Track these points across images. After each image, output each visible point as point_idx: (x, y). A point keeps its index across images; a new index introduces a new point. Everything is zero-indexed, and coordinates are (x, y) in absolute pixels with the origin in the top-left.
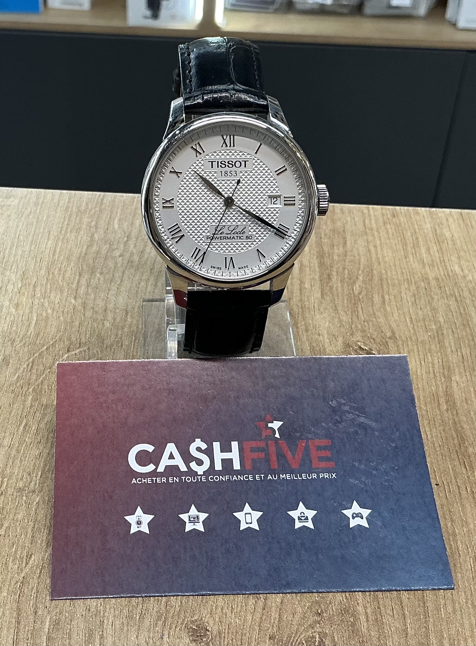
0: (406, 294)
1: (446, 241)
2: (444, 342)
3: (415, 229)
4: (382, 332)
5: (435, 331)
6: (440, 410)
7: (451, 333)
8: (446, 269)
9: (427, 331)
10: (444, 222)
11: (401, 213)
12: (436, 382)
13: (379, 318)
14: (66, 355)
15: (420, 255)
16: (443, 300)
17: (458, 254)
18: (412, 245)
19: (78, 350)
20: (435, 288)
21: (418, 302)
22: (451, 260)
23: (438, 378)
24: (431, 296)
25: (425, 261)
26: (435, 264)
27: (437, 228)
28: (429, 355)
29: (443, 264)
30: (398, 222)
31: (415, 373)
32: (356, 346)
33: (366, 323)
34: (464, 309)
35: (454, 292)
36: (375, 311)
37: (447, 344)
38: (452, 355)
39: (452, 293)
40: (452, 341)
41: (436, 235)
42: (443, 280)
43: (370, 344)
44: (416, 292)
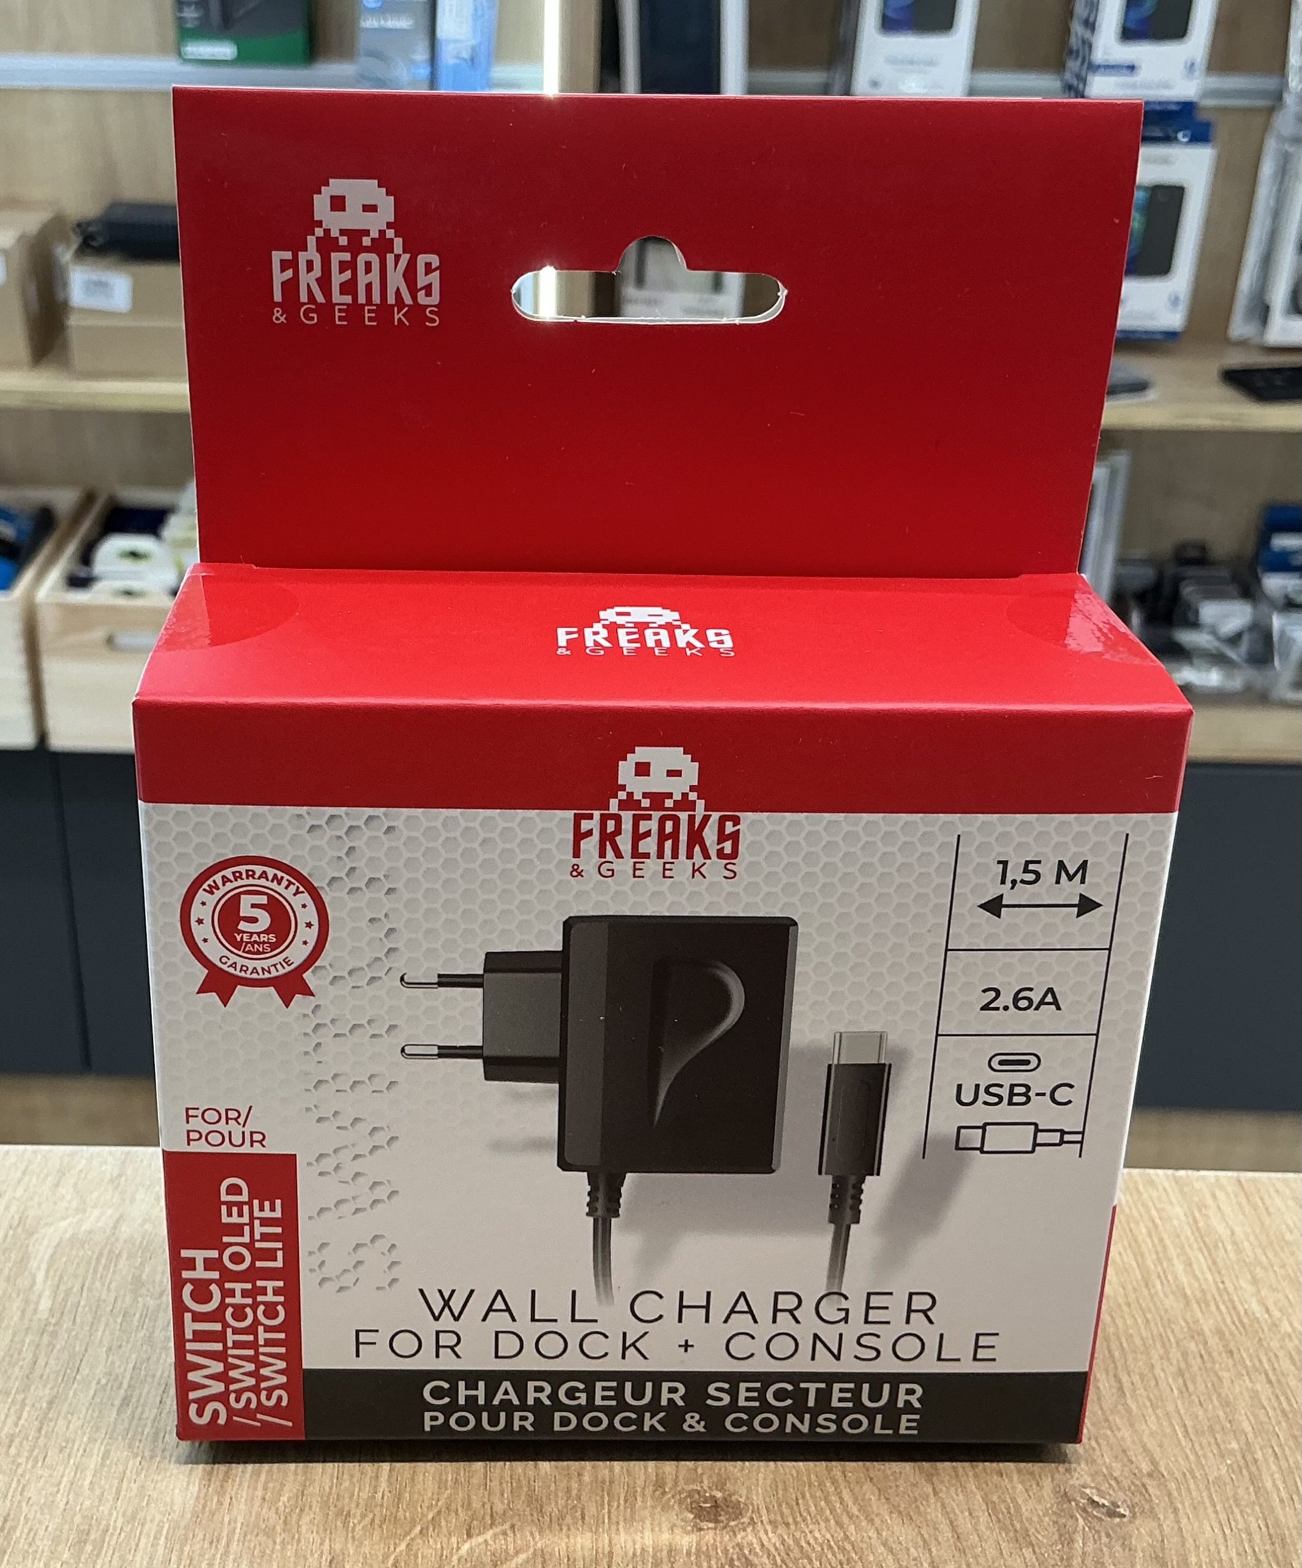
0: (1163, 1370)
1: (1220, 1245)
2: (1262, 1480)
4: (1132, 1462)
5: (1239, 1457)
7: (1272, 1459)
8: (1235, 1308)
9: (1222, 1456)
10: (1209, 1201)
13: (1119, 1429)
14: (466, 1547)
15: (1176, 1278)
16: (1241, 1382)
18: (1154, 1257)
19: (491, 1532)
20: (1220, 1354)
22: (1241, 1288)
24: (1216, 1374)
25: (1189, 1292)
26: (1209, 1297)
27: (1197, 1214)
28: (1236, 1511)
29: (1226, 1298)
31: (1216, 1555)
32: (1082, 1497)
33: (1094, 1444)
35: (1260, 1361)
36: (1108, 1413)
37: (1269, 1485)
38: (1284, 1509)
39: (1257, 1364)
40: (1277, 1476)
41: (1198, 1229)
42: (1232, 1334)
43: (1111, 1492)
44: (1183, 1365)
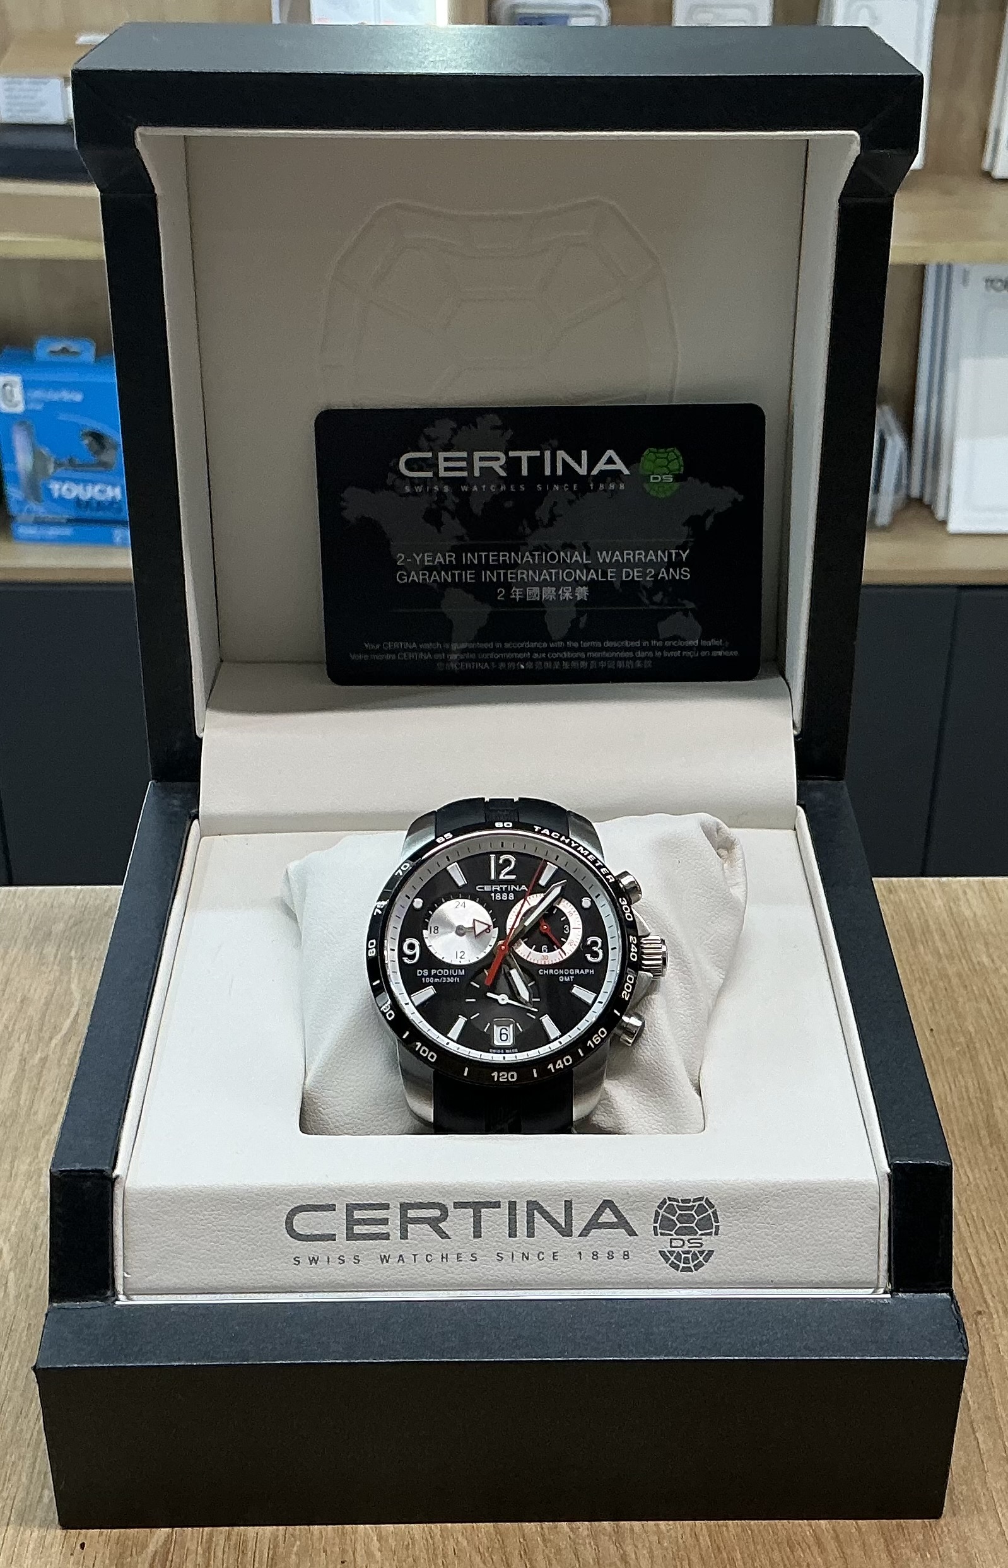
3: (922, 909)
6: (981, 1144)
11: (900, 886)
12: (972, 1110)
17: (984, 939)
21: (937, 1007)
23: (976, 1105)
30: (897, 898)
34: (1001, 1013)
